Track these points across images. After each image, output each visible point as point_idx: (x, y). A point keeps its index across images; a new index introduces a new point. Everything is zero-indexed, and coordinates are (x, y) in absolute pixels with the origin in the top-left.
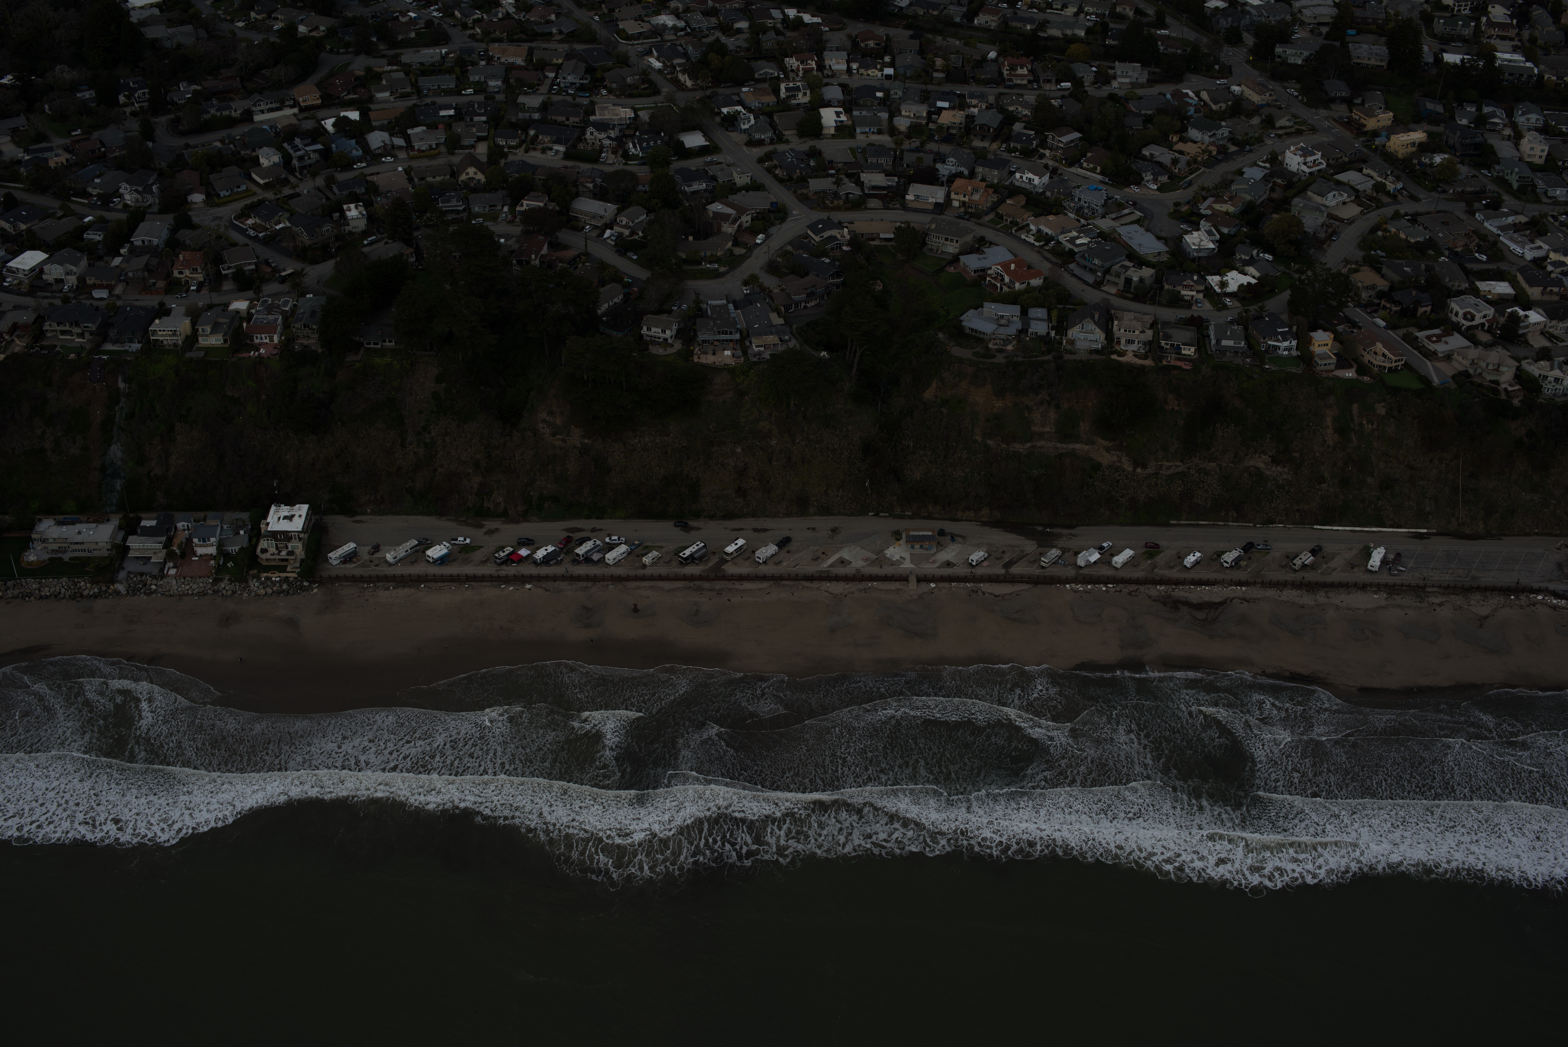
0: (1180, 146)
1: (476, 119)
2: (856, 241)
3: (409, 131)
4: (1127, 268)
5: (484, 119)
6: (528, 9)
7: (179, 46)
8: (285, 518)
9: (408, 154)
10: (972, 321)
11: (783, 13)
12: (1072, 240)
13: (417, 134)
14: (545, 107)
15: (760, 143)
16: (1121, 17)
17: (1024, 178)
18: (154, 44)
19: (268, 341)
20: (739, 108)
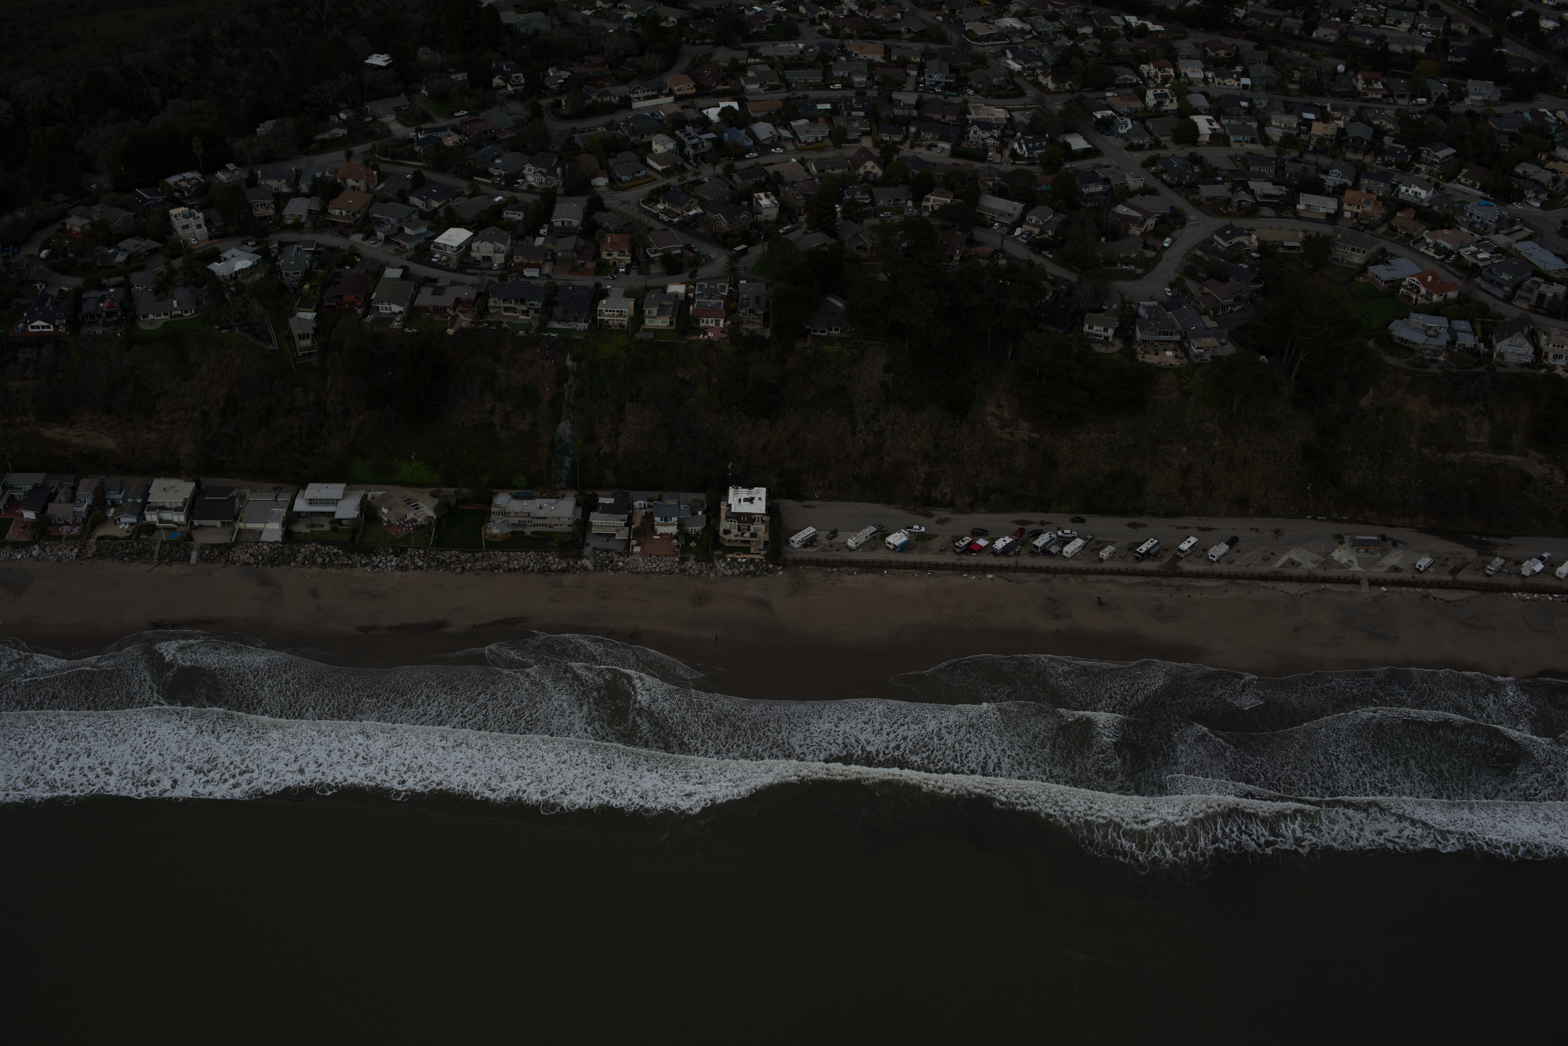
0: (1551, 165)
1: (854, 113)
2: (1264, 248)
3: (793, 123)
4: (1539, 284)
5: (862, 114)
6: (871, 7)
7: (536, 32)
8: (746, 500)
9: (796, 146)
10: (1400, 330)
11: (1124, 20)
12: (1474, 254)
13: (801, 126)
14: (919, 105)
15: (1140, 148)
16: (1457, 35)
17: (1410, 192)
18: (510, 29)
19: (713, 325)
20: (1110, 112)
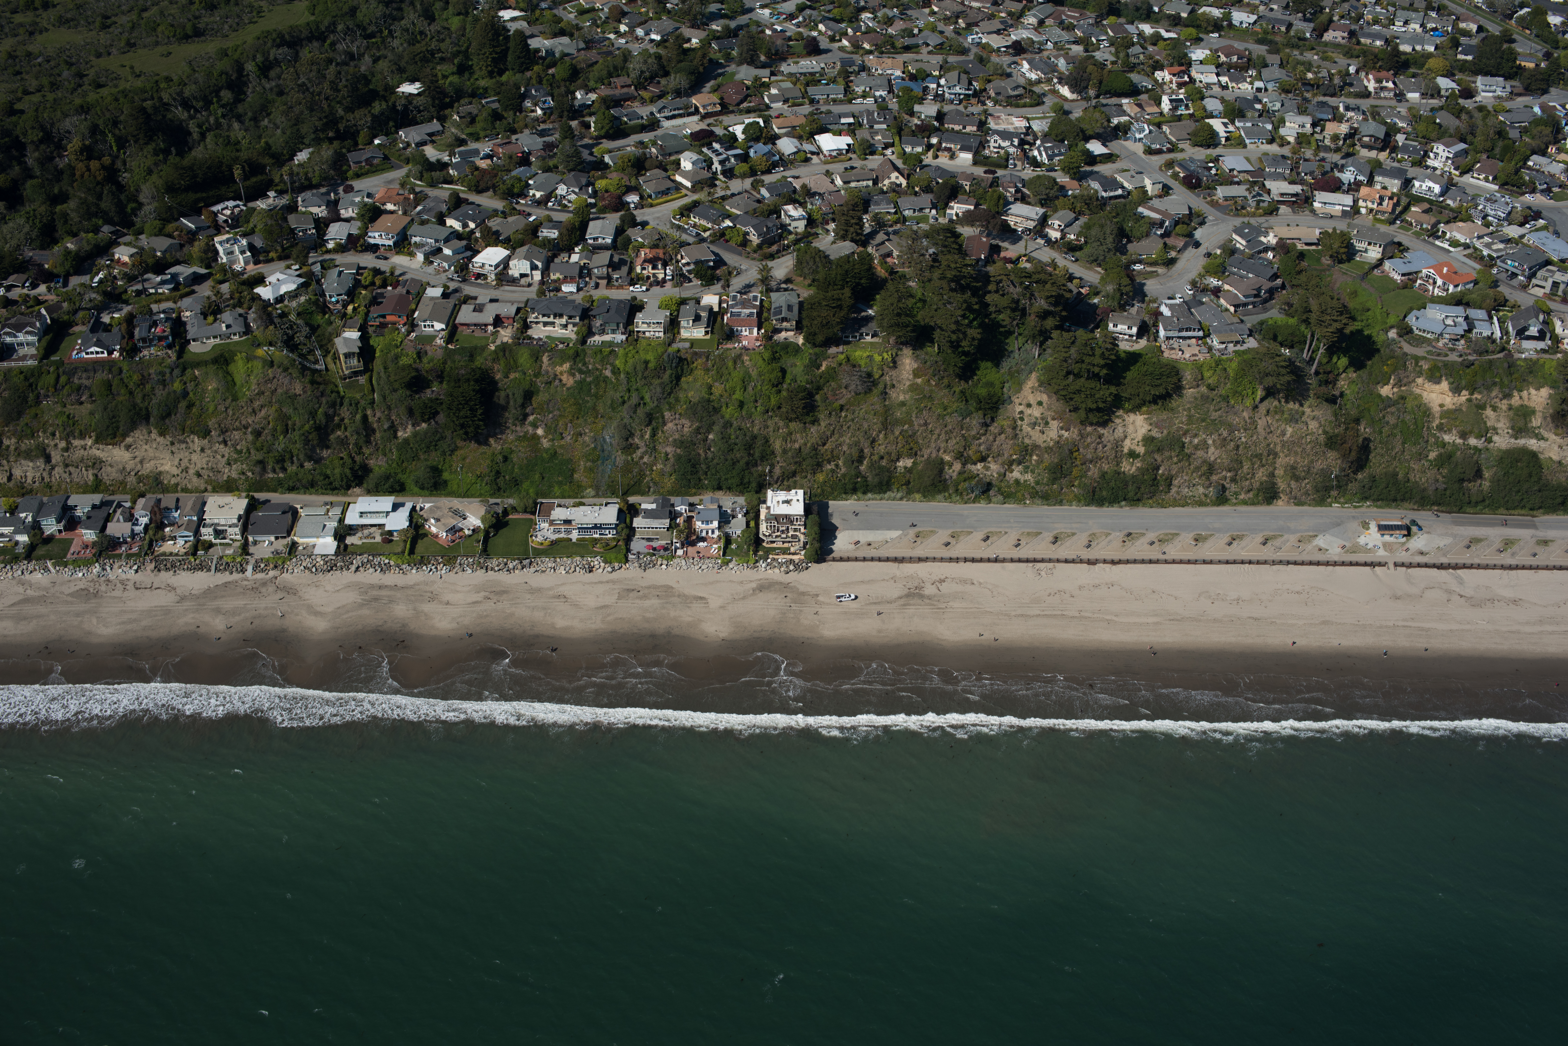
0: (1563, 157)
1: (876, 127)
2: (1282, 245)
3: (817, 138)
4: (1553, 272)
6: (889, 23)
8: (784, 502)
9: (821, 160)
10: (1417, 320)
11: (1138, 28)
12: (1488, 246)
14: (940, 116)
15: (1157, 152)
17: (1424, 187)
18: (538, 54)
19: (747, 333)
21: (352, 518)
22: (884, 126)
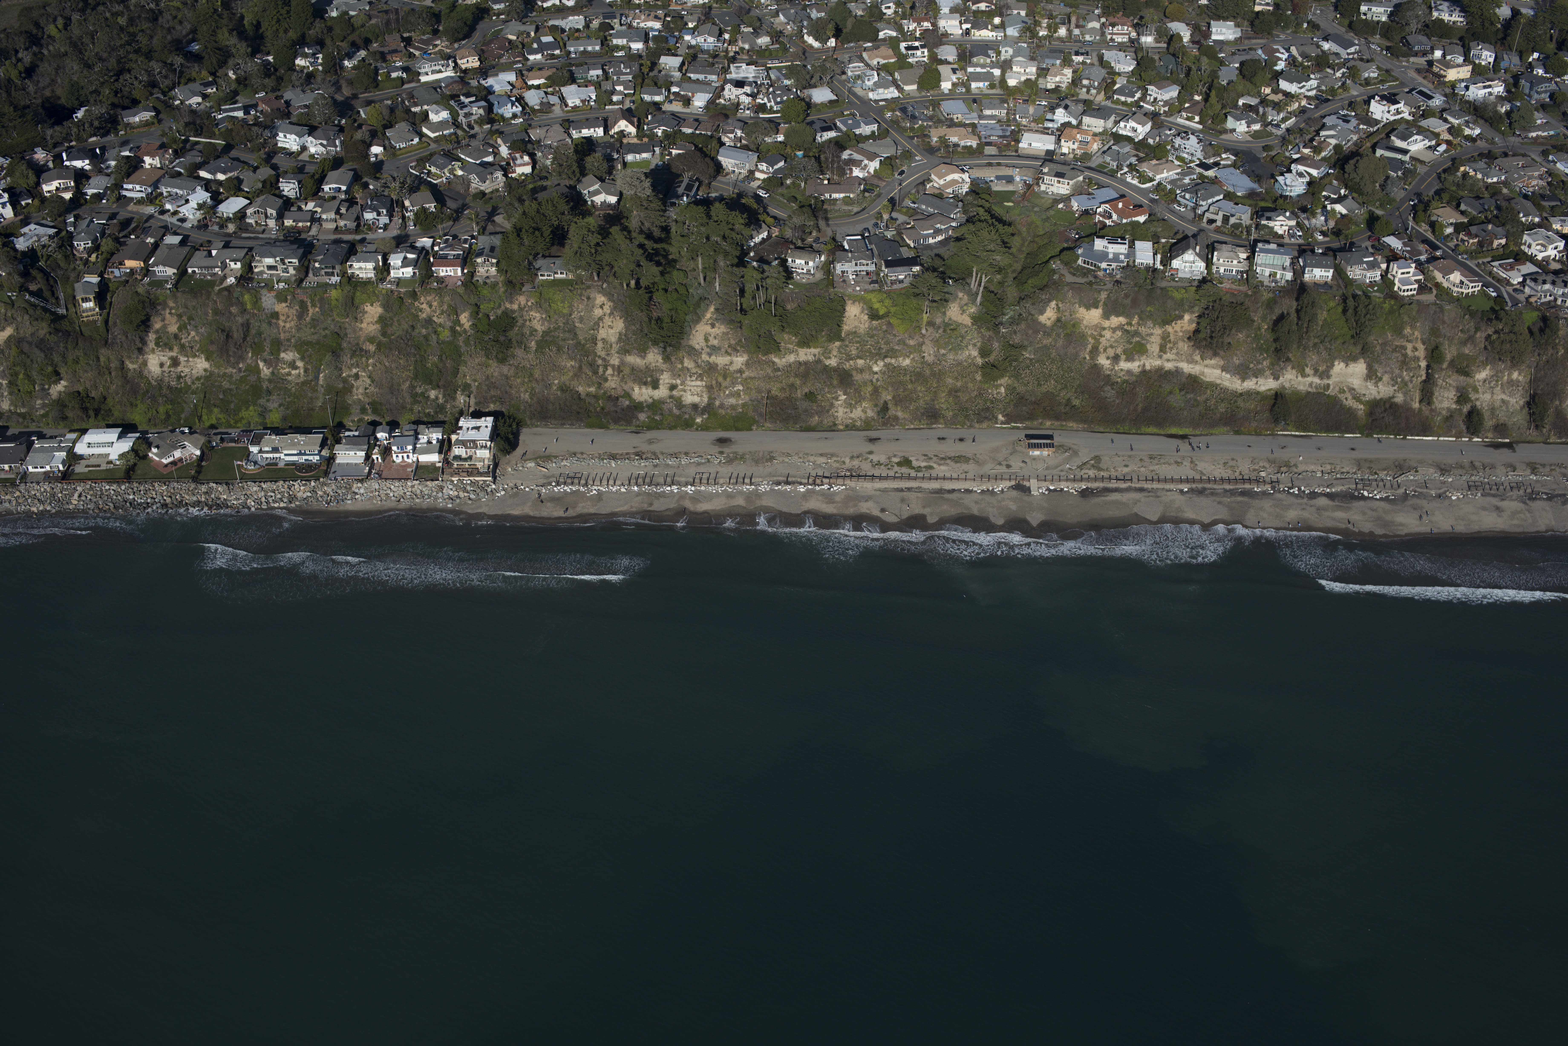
1: (622, 78)
2: (975, 186)
3: (563, 90)
7: (345, 15)
8: (473, 428)
9: (563, 110)
12: (1173, 182)
13: (569, 92)
14: (683, 67)
17: (1128, 127)
19: (452, 273)
21: (81, 449)
22: (630, 77)
